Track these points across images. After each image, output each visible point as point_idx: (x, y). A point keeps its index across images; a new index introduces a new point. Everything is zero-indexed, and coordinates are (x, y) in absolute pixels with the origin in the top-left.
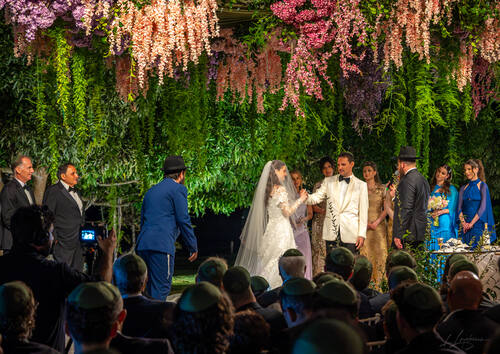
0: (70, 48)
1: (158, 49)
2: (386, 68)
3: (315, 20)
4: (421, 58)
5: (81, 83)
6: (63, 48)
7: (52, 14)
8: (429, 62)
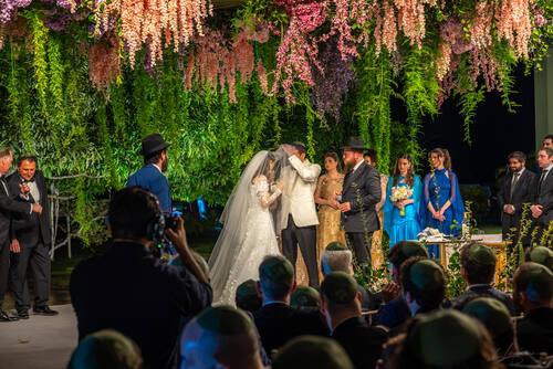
0: (46, 30)
2: (377, 53)
3: (307, 2)
4: (412, 43)
5: (58, 68)
6: (39, 31)
8: (420, 48)
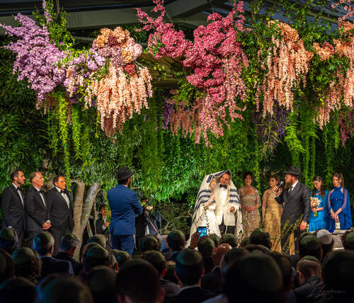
0: (67, 104)
1: (113, 105)
2: (264, 116)
3: (216, 85)
4: (287, 109)
5: (76, 127)
6: (63, 105)
7: (53, 83)
